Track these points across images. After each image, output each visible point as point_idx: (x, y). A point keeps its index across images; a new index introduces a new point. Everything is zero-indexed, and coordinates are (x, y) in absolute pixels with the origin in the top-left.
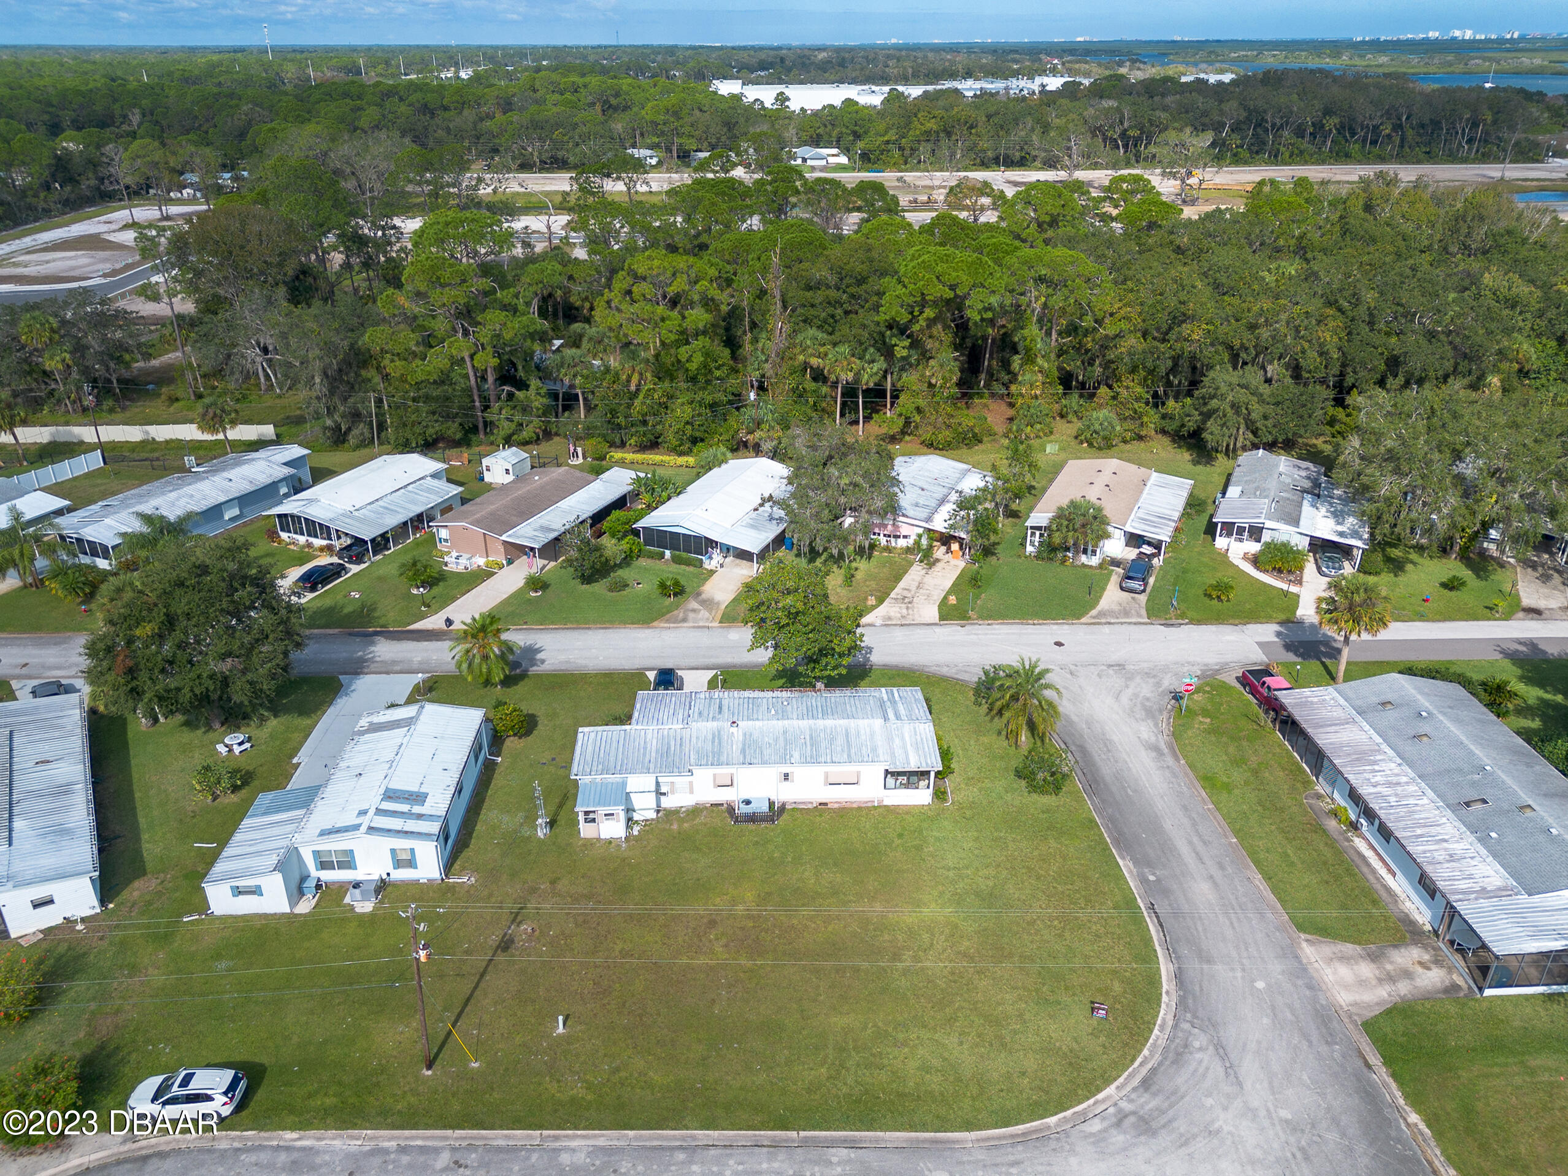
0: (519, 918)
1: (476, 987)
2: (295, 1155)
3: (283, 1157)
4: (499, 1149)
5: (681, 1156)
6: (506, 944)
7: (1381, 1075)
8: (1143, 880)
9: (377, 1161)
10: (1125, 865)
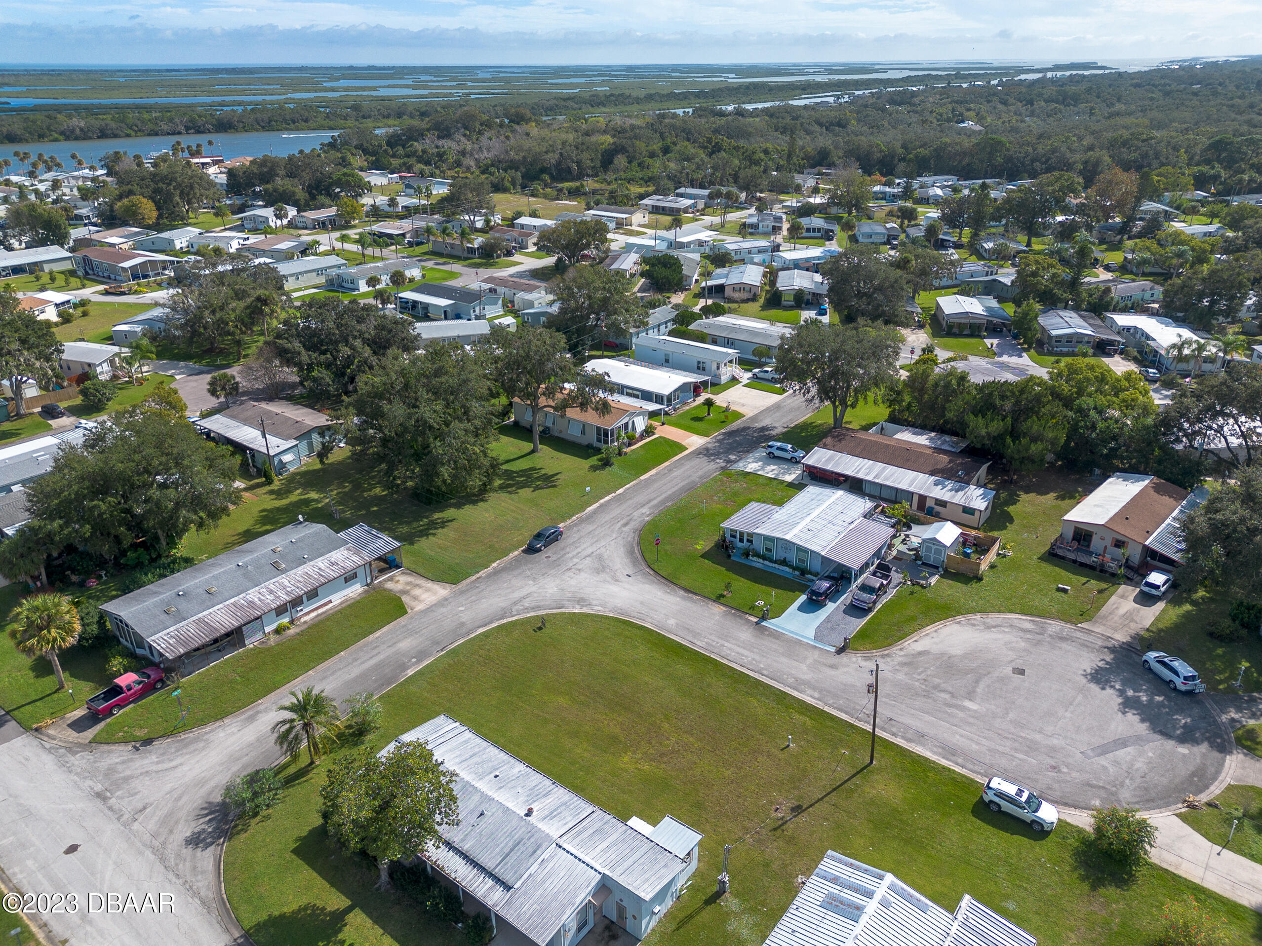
0: (780, 822)
1: (829, 794)
2: (953, 758)
3: (960, 761)
4: (846, 713)
5: (765, 672)
6: (797, 810)
7: (482, 573)
8: (419, 661)
9: (909, 736)
10: (410, 672)
